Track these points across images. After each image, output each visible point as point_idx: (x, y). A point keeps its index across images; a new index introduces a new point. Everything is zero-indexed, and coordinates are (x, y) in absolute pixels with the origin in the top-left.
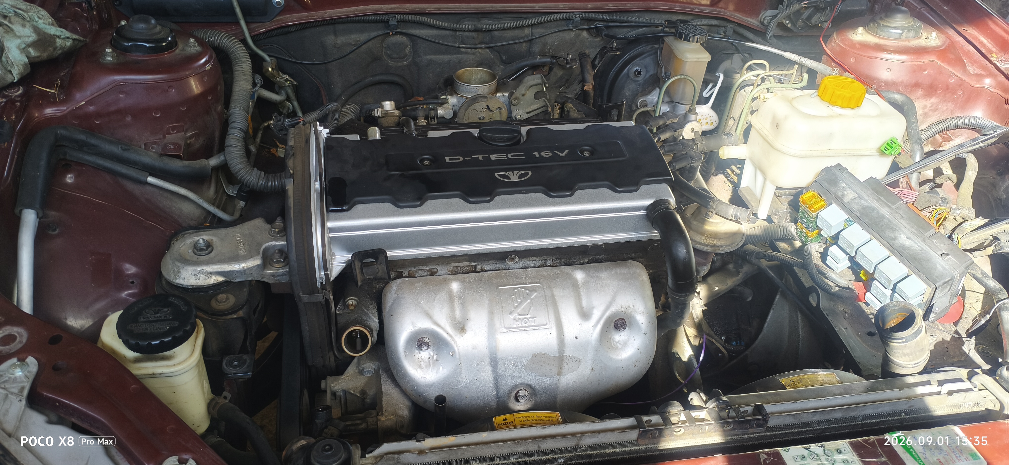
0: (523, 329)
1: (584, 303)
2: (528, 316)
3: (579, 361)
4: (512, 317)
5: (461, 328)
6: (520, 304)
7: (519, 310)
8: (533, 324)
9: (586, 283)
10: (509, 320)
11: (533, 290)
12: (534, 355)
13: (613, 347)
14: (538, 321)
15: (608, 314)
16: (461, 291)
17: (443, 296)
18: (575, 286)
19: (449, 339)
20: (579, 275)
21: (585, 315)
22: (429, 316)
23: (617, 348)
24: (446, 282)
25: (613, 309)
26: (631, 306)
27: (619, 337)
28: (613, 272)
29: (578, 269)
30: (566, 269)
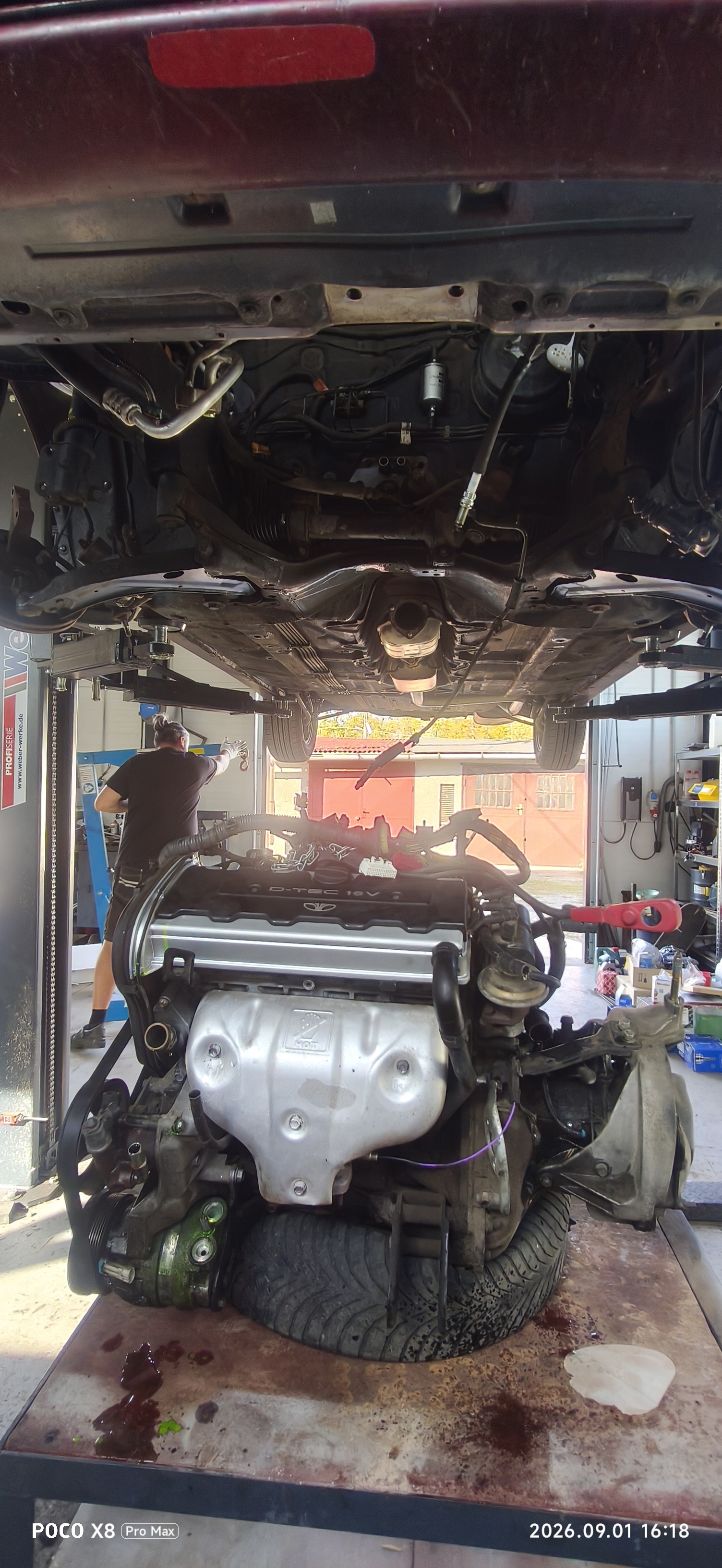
0: (302, 1051)
1: (370, 1038)
2: (310, 1040)
3: (354, 1097)
4: (295, 1039)
5: (249, 1042)
6: (307, 1028)
7: (304, 1034)
8: (313, 1049)
9: (378, 1019)
10: (291, 1041)
11: (323, 1017)
12: (308, 1080)
13: (392, 1089)
14: (318, 1046)
15: (389, 1052)
16: (262, 1008)
17: (243, 1009)
18: (367, 1020)
19: (235, 1049)
20: (374, 1011)
21: (366, 1048)
22: (224, 1025)
23: (397, 1091)
24: (252, 998)
25: (396, 1048)
26: (415, 1049)
27: (402, 1081)
28: (408, 1014)
29: (374, 1005)
30: (364, 1004)
